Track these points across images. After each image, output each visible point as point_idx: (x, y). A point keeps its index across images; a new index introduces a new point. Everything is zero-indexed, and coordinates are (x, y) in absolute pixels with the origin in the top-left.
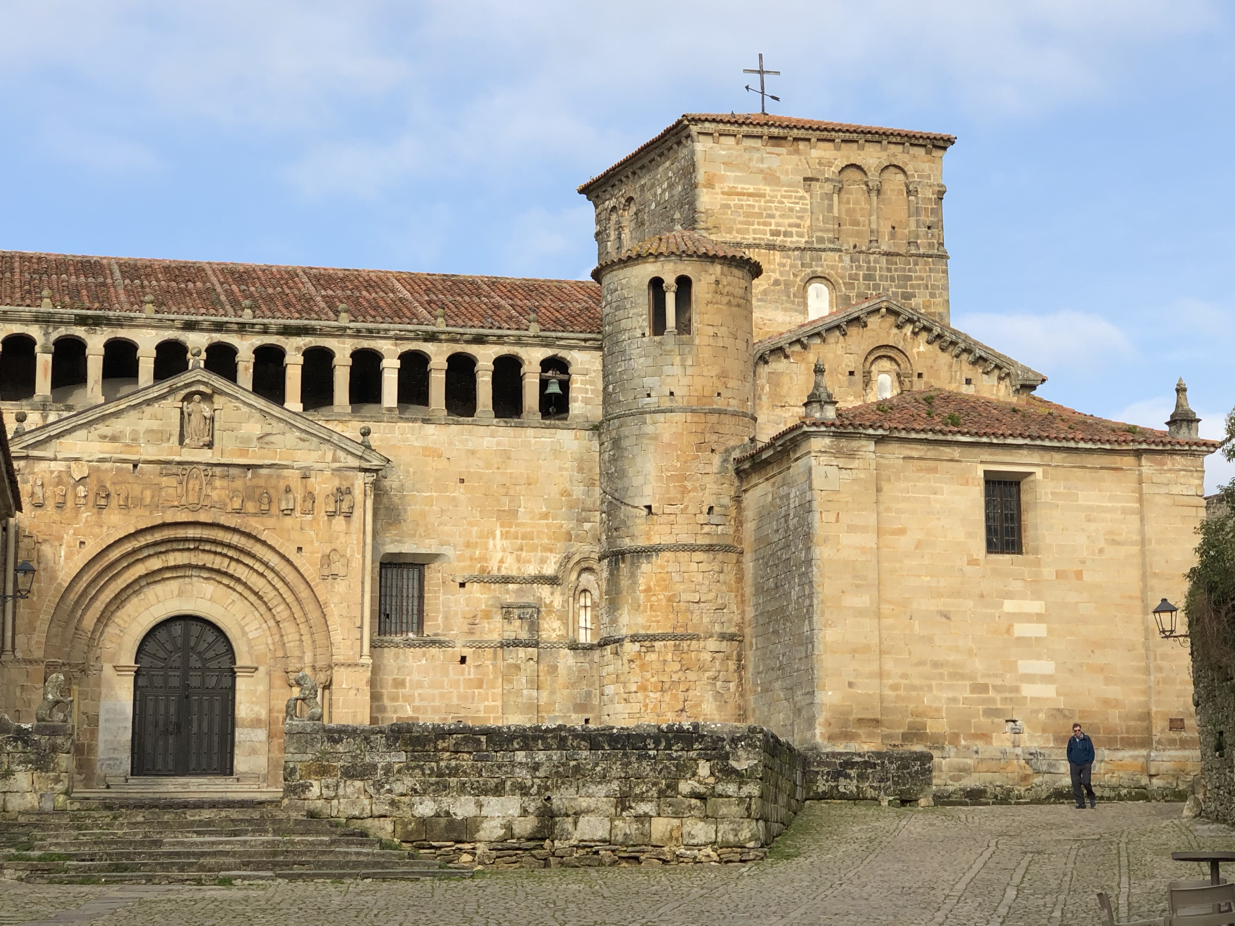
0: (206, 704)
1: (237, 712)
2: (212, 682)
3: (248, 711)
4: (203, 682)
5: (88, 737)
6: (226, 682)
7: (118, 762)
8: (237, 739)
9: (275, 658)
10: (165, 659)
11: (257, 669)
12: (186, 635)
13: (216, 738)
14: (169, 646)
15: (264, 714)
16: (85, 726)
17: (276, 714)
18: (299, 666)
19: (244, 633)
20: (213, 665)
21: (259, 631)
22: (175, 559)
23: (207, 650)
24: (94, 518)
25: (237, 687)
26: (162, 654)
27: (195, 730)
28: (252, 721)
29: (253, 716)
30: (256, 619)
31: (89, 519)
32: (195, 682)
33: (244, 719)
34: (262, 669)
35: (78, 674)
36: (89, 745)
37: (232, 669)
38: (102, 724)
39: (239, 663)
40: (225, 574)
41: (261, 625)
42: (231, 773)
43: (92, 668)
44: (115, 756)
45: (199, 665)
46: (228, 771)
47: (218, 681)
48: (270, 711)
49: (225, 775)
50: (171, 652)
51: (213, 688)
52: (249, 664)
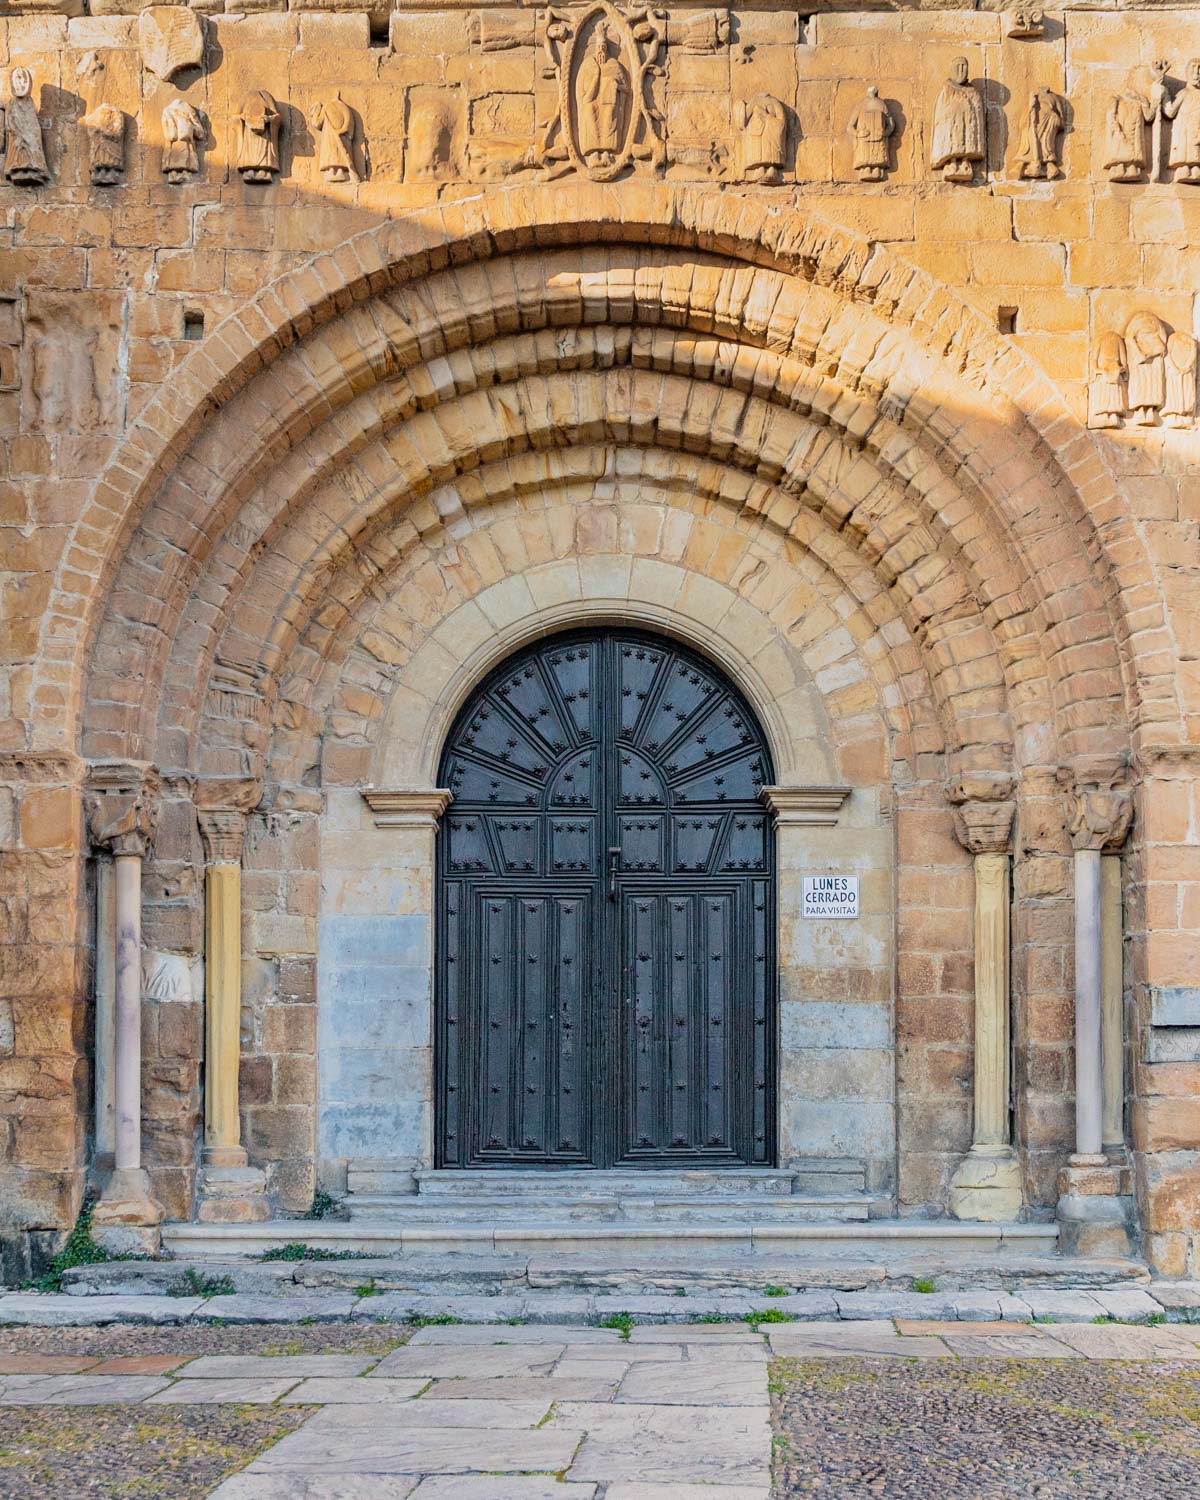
0: (679, 921)
1: (783, 947)
2: (695, 846)
3: (824, 943)
4: (668, 845)
5: (281, 1037)
6: (744, 846)
7: (387, 1122)
8: (785, 1043)
9: (911, 758)
10: (538, 773)
11: (848, 795)
12: (607, 693)
13: (717, 1041)
14: (549, 729)
15: (875, 955)
16: (270, 1000)
17: (917, 953)
18: (1002, 776)
19: (803, 676)
20: (699, 790)
21: (853, 664)
22: (550, 405)
23: (677, 741)
24: (230, 221)
25: (783, 863)
26: (525, 756)
27: (644, 1007)
28: (837, 977)
29: (839, 961)
30: (839, 621)
31: (214, 225)
32: (640, 845)
33: (807, 974)
34: (868, 797)
35: (234, 821)
36: (287, 1066)
37: (763, 799)
38: (328, 993)
39: (785, 778)
40: (730, 458)
41: (857, 645)
42: (771, 1158)
43: (284, 801)
44: (378, 1102)
45: (650, 789)
46: (760, 1147)
47: (720, 845)
48: (899, 941)
49: (750, 1161)
50: (558, 749)
51: (700, 869)
52: (822, 780)
